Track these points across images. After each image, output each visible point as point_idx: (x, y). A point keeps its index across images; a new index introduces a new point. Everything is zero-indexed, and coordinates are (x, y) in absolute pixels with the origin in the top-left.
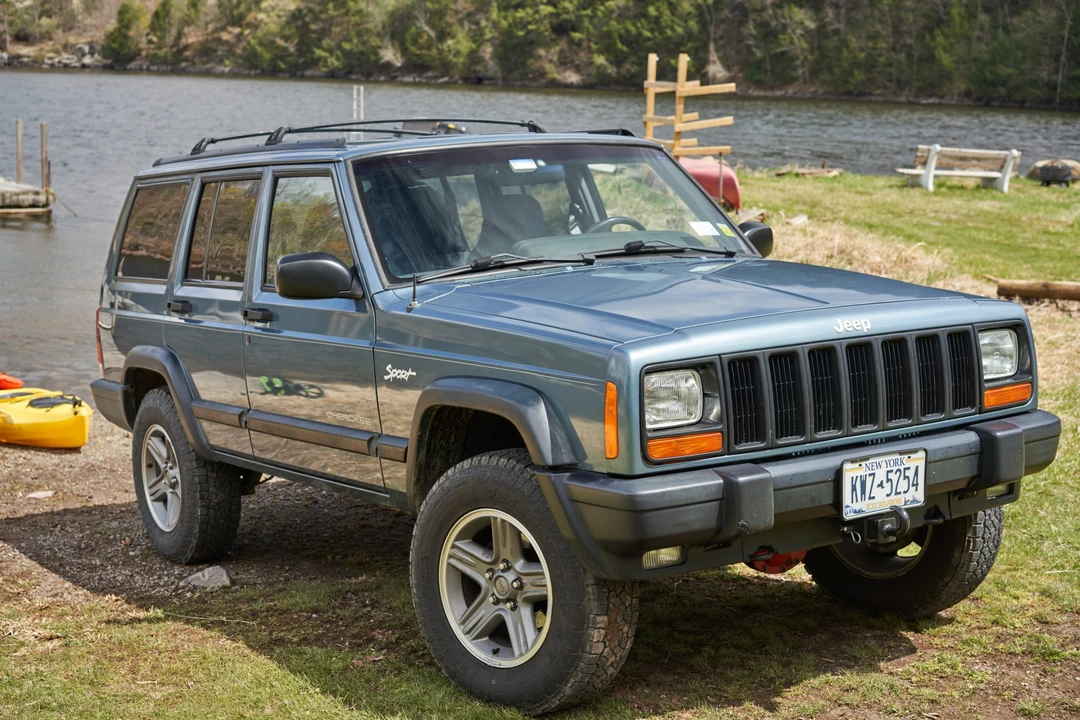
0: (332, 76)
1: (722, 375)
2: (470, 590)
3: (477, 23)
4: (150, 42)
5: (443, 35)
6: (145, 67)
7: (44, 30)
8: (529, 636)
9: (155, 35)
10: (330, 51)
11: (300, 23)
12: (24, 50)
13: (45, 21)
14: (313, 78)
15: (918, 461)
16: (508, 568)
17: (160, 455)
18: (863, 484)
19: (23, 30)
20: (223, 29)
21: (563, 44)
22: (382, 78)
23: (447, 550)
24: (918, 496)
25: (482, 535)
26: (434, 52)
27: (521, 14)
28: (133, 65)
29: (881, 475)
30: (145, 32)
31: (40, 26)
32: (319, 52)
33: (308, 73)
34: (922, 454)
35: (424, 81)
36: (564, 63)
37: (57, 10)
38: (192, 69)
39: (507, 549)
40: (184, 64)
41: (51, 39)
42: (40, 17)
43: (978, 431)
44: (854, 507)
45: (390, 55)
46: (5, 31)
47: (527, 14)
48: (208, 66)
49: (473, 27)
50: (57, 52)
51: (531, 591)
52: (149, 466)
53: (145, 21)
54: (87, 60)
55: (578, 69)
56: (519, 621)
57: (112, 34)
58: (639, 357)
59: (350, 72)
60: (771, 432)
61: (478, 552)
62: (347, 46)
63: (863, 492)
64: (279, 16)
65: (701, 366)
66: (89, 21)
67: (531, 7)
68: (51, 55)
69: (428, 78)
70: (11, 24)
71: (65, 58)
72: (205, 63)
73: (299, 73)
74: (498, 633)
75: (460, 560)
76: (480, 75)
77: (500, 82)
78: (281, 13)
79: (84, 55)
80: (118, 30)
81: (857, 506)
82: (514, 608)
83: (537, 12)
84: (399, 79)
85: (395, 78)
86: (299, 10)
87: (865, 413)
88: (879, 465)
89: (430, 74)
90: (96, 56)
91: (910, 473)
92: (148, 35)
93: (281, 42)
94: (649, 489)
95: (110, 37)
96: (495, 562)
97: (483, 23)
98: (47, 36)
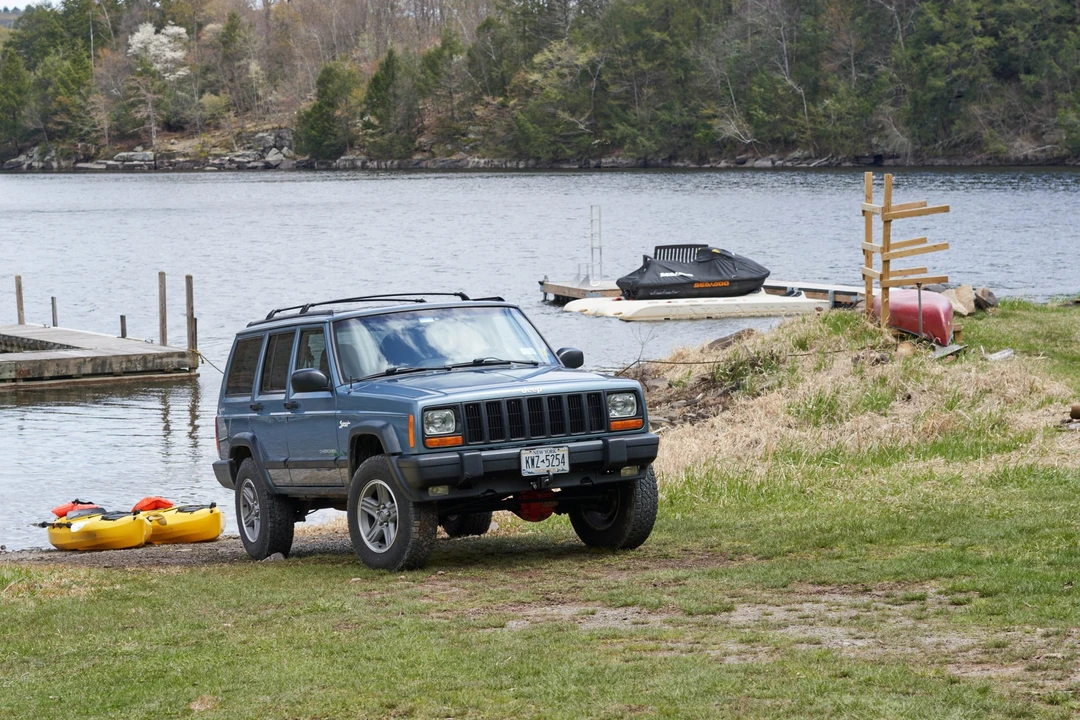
0: (645, 165)
1: (462, 412)
2: (371, 520)
3: (871, 70)
4: (368, 125)
5: (816, 91)
6: (359, 163)
7: (207, 114)
8: (391, 534)
9: (374, 114)
10: (641, 126)
11: (594, 84)
12: (181, 146)
13: (208, 99)
14: (615, 169)
15: (563, 451)
16: (385, 508)
17: (250, 498)
18: (533, 461)
19: (176, 114)
20: (477, 99)
21: (1011, 95)
22: (723, 164)
23: (361, 503)
24: (566, 468)
25: (374, 494)
26: (803, 119)
27: (938, 52)
28: (340, 161)
29: (542, 457)
30: (359, 110)
31: (202, 107)
32: (622, 129)
33: (606, 161)
34: (566, 448)
35: (789, 164)
36: (1014, 123)
37: (225, 82)
38: (430, 164)
39: (383, 497)
40: (417, 157)
41: (217, 128)
42: (202, 92)
43: (603, 440)
44: (527, 470)
45: (730, 128)
46: (148, 117)
47: (951, 51)
48: (454, 158)
49: (865, 76)
50: (229, 147)
51: (393, 516)
52: (245, 506)
53: (359, 93)
54: (273, 157)
55: (1037, 135)
56: (388, 531)
57: (309, 115)
58: (422, 402)
59: (672, 157)
60: (487, 436)
61: (373, 502)
62: (664, 116)
63: (533, 464)
64: (561, 76)
65: (453, 407)
66: (275, 96)
67: (958, 42)
68: (218, 151)
69: (797, 159)
70: (157, 105)
71: (241, 154)
72: (451, 153)
73: (593, 163)
74: (381, 539)
75: (366, 507)
76: (877, 151)
77: (910, 162)
78: (566, 71)
79: (266, 150)
80: (318, 108)
81: (531, 470)
82: (387, 526)
83: (967, 48)
84: (748, 164)
85: (744, 162)
86: (593, 65)
87: (538, 430)
88: (541, 452)
89: (797, 154)
90: (285, 149)
91: (560, 457)
92: (362, 115)
93: (565, 116)
94: (423, 459)
95: (305, 119)
96: (379, 506)
97: (882, 68)
98: (211, 124)
